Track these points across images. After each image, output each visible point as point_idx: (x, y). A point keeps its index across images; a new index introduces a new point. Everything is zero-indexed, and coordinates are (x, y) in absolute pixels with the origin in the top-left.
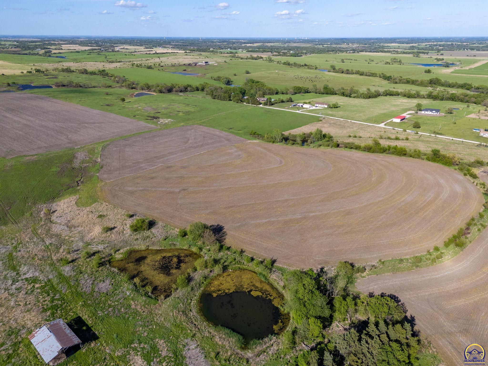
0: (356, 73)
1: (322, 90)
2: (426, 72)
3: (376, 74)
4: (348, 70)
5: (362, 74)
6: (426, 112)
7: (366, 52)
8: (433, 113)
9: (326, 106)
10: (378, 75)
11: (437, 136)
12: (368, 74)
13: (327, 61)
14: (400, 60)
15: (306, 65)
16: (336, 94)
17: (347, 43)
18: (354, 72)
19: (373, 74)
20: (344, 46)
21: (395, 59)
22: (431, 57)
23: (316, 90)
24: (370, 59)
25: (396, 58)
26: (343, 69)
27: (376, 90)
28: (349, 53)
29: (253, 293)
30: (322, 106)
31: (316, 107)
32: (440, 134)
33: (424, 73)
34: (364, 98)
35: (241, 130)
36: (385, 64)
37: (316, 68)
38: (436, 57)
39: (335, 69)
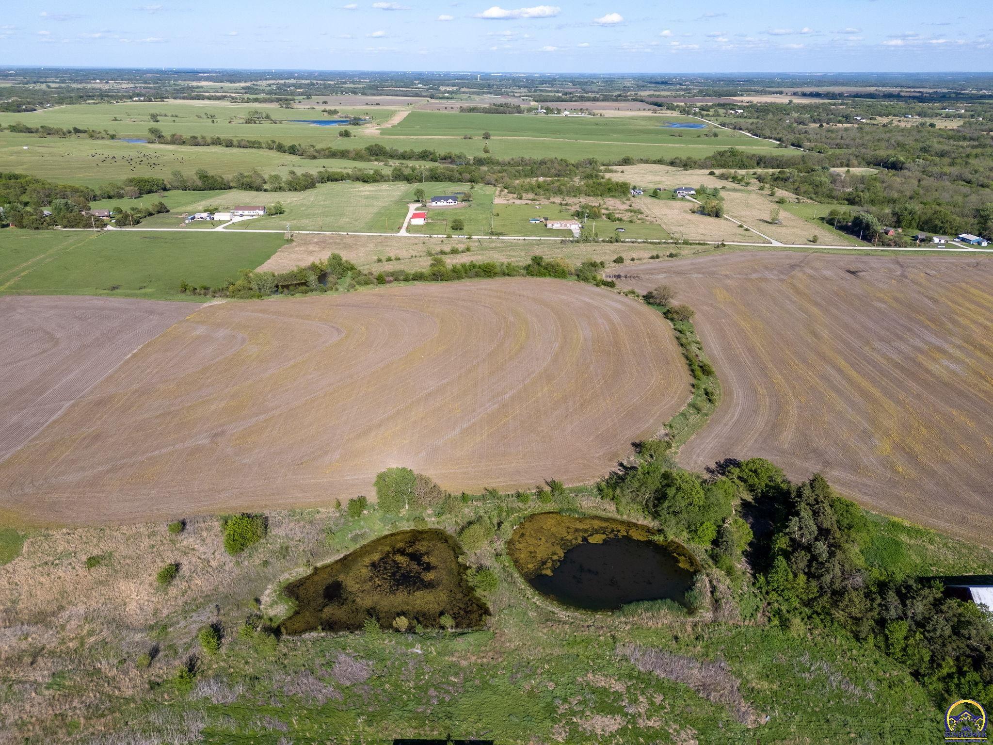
0: (213, 144)
1: (199, 183)
2: (341, 135)
3: (259, 143)
4: (195, 138)
5: (229, 144)
6: (439, 203)
7: (175, 98)
8: (448, 204)
9: (261, 213)
10: (263, 145)
11: (501, 238)
12: (243, 143)
13: (115, 119)
14: (268, 115)
15: (77, 131)
16: (230, 188)
17: (101, 80)
18: (209, 140)
19: (255, 143)
20: (97, 85)
21: (256, 112)
22: (314, 108)
23: (183, 181)
24: (206, 114)
25: (259, 111)
26: (181, 136)
27: (304, 172)
28: (140, 101)
29: (591, 540)
30: (252, 213)
31: (242, 215)
32: (502, 234)
33: (340, 138)
34: (296, 190)
35: (145, 287)
36: (246, 123)
37: (113, 137)
38: (321, 107)
39: (163, 136)
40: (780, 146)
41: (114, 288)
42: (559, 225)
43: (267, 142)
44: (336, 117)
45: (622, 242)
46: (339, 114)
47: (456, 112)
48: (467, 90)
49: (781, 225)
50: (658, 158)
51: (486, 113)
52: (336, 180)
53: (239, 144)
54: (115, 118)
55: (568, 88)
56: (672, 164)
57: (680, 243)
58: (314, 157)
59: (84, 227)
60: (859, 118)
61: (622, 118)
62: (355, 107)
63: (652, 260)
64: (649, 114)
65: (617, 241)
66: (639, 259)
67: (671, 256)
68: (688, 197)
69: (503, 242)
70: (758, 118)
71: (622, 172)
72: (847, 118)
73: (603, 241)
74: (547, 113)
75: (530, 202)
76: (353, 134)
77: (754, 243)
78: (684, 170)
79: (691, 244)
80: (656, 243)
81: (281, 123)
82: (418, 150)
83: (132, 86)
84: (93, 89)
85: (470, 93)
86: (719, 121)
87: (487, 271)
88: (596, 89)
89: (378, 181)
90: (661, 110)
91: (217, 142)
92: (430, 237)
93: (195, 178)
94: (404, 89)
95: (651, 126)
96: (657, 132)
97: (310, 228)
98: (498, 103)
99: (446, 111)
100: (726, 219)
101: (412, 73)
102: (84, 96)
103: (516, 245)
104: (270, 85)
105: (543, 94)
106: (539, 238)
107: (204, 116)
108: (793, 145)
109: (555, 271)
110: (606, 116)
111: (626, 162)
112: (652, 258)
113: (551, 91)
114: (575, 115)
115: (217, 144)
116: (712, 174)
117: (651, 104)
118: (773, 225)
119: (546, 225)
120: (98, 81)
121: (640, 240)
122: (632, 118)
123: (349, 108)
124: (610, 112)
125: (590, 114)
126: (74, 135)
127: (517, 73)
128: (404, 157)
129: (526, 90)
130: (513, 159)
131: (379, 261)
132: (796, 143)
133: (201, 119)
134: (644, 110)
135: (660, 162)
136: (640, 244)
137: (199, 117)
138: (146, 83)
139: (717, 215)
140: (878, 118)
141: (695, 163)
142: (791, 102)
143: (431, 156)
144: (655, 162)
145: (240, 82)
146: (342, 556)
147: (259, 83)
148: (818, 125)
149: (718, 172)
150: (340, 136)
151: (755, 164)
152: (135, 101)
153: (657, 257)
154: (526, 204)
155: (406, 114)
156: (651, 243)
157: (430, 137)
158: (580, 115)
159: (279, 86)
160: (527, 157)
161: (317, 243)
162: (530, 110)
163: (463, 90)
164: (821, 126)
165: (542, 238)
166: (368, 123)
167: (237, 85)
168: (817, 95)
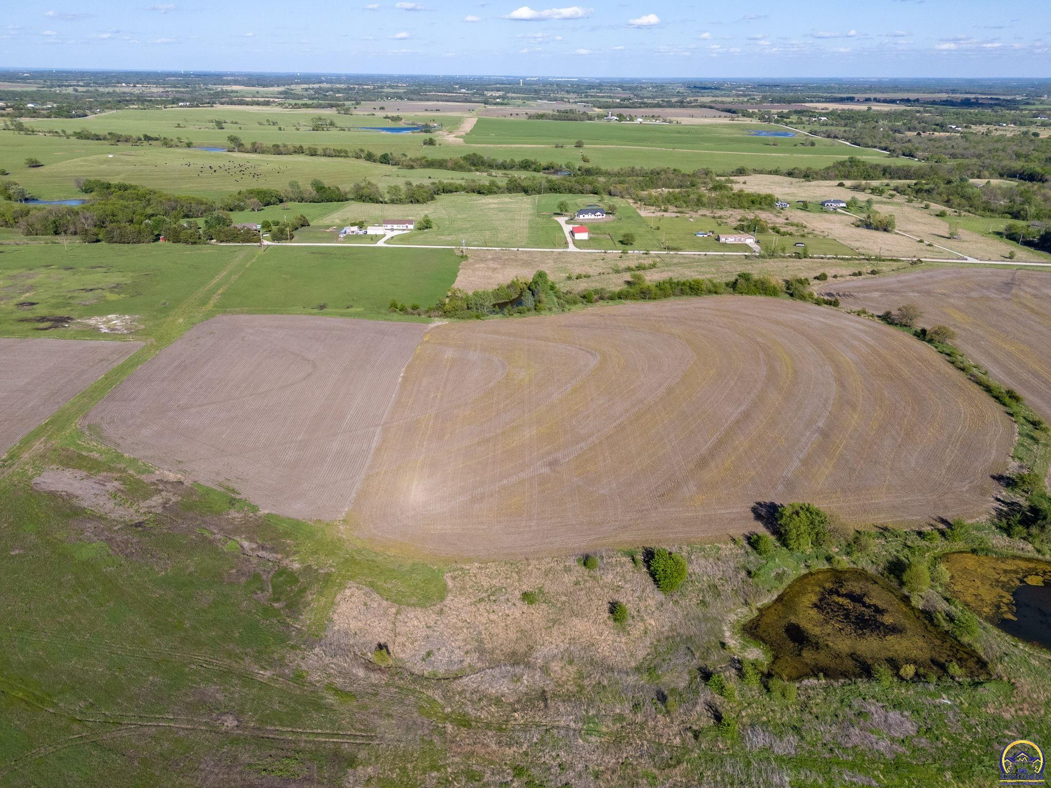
0: (295, 152)
1: (315, 194)
3: (346, 152)
4: (277, 146)
5: (313, 153)
6: (586, 217)
8: (596, 217)
10: (350, 154)
11: (680, 253)
12: (328, 152)
13: (179, 126)
14: (331, 122)
15: (148, 138)
16: (347, 200)
17: (127, 83)
18: (291, 149)
19: (340, 151)
20: (123, 88)
21: (320, 119)
22: (374, 114)
23: (299, 192)
24: (268, 120)
25: (322, 118)
26: (262, 144)
28: (187, 106)
30: (401, 227)
31: (392, 230)
32: (680, 250)
33: (425, 146)
34: (418, 202)
35: (352, 306)
36: (313, 130)
37: (189, 145)
38: (382, 114)
39: (242, 145)
40: (891, 156)
41: (322, 307)
42: (733, 240)
43: (355, 151)
44: (401, 124)
45: (811, 258)
46: (403, 121)
47: (524, 118)
48: (514, 95)
49: (960, 240)
50: (774, 168)
51: (556, 120)
52: (451, 192)
53: (324, 152)
54: (179, 124)
55: (618, 93)
56: (790, 174)
57: (872, 259)
58: (412, 167)
59: (243, 241)
60: (954, 127)
61: (702, 125)
62: (417, 114)
63: (855, 278)
64: (726, 121)
65: (805, 257)
66: (841, 276)
67: (873, 272)
68: (839, 210)
69: (684, 257)
70: (845, 125)
71: (745, 183)
72: (942, 127)
73: (790, 257)
74: (620, 121)
75: (679, 215)
76: (438, 142)
77: (948, 259)
78: (807, 181)
79: (884, 260)
80: (847, 259)
81: (349, 130)
82: (518, 160)
83: (161, 90)
84: (124, 93)
85: (523, 99)
86: (809, 130)
87: (693, 289)
88: (649, 95)
89: (495, 193)
90: (738, 117)
91: (299, 151)
92: (605, 253)
93: (310, 188)
94: (448, 94)
95: (739, 135)
96: (749, 141)
97: (476, 243)
98: (563, 109)
99: (512, 118)
100: (897, 234)
101: (444, 77)
102: (122, 102)
103: (699, 260)
104: (306, 90)
105: (599, 99)
106: (722, 253)
107: (266, 123)
108: (904, 155)
109: (763, 288)
110: (683, 123)
111: (741, 172)
112: (855, 274)
113: (602, 97)
114: (648, 122)
115: (299, 153)
116: (841, 185)
117: (722, 111)
118: (952, 239)
119: (718, 239)
120: (124, 84)
121: (828, 256)
122: (711, 125)
123: (412, 114)
124: (686, 119)
125: (665, 121)
126: (145, 142)
127: (554, 77)
128: (504, 166)
129: (574, 96)
130: (622, 169)
131: (569, 278)
132: (907, 152)
133: (263, 127)
134: (720, 117)
135: (776, 172)
136: (830, 261)
137: (260, 124)
138: (175, 87)
139: (885, 230)
140: (973, 127)
141: (817, 173)
142: (869, 109)
143: (533, 166)
144: (770, 173)
145: (272, 86)
146: (775, 597)
147: (293, 87)
148: (915, 133)
149: (848, 183)
150: (425, 144)
151: (881, 175)
152: (181, 106)
153: (860, 274)
154: (677, 217)
155: (474, 120)
156: (842, 259)
157: (518, 146)
158: (653, 122)
159: (317, 91)
160: (637, 167)
161: (492, 259)
162: (600, 117)
163: (510, 95)
164: (919, 134)
165: (726, 253)
166: (439, 130)
167: (271, 89)
168: (893, 101)
